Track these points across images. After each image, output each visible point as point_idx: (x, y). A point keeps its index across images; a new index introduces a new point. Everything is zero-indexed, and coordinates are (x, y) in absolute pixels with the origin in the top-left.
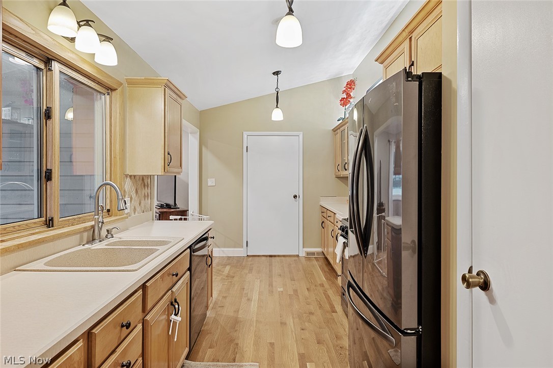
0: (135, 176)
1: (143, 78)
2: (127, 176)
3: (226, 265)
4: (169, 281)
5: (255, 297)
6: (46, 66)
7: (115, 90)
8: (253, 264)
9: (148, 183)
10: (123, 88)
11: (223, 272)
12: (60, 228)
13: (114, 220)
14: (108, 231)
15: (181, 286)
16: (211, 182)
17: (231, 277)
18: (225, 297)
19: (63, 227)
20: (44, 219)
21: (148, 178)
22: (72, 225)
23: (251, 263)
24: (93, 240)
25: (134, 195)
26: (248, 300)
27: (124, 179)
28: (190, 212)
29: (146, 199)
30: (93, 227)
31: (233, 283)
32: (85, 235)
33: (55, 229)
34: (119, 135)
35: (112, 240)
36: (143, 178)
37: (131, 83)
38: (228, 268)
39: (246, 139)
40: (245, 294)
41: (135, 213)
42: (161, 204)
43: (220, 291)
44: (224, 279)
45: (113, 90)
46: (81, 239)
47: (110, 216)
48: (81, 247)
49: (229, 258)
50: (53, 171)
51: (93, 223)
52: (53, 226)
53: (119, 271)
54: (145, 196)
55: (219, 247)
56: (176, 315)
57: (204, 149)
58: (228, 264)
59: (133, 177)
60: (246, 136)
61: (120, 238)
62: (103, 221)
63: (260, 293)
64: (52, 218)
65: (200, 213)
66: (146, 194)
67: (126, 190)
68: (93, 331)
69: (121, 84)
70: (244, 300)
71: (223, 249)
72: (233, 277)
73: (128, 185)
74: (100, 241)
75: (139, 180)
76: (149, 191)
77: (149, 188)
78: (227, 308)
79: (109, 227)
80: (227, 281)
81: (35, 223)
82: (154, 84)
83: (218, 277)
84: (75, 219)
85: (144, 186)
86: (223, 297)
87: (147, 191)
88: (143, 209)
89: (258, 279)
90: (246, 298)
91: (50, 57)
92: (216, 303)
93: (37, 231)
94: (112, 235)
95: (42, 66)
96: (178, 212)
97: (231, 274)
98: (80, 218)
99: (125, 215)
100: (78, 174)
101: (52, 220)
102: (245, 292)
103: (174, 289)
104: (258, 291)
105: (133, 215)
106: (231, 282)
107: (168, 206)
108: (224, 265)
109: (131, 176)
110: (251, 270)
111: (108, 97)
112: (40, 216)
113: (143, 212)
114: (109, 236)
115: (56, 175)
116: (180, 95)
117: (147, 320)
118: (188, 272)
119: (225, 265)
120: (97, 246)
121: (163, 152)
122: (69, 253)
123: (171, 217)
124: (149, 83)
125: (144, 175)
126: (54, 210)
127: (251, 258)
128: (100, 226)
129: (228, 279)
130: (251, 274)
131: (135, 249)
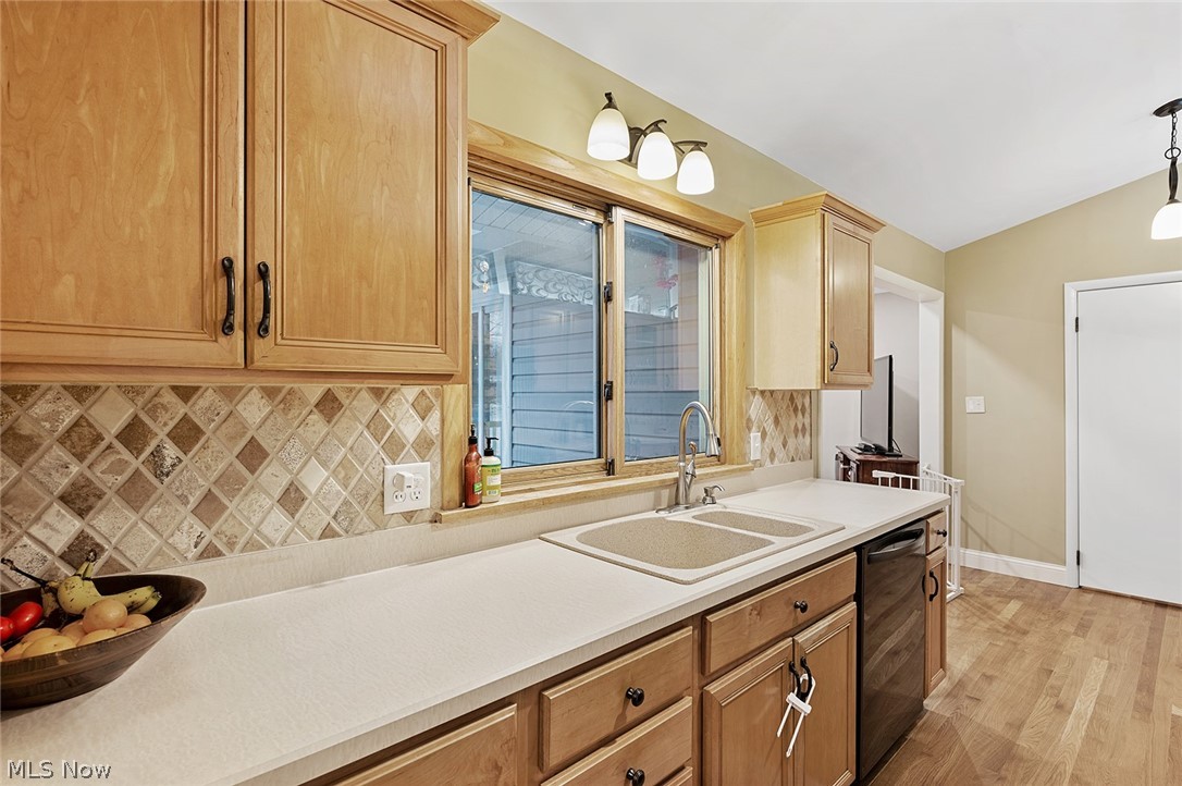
0: (772, 392)
1: (781, 204)
2: (754, 392)
3: (1012, 598)
4: (781, 619)
5: (1084, 705)
6: (605, 219)
7: (731, 236)
8: (1094, 614)
9: (803, 405)
10: (744, 230)
11: (999, 613)
12: (625, 478)
13: (723, 472)
14: (706, 491)
15: (826, 634)
16: (973, 404)
17: (1018, 631)
18: (989, 678)
19: (630, 477)
20: (602, 460)
21: (804, 396)
22: (647, 474)
23: (1089, 608)
24: (677, 504)
25: (770, 426)
26: (1059, 706)
27: (747, 396)
28: (922, 467)
29: (800, 435)
30: (676, 481)
31: (1019, 647)
32: (666, 494)
33: (617, 479)
34: (737, 318)
35: (709, 508)
36: (792, 395)
37: (761, 219)
38: (1013, 607)
39: (1074, 301)
40: (1052, 687)
41: (772, 461)
42: (866, 446)
43: (980, 659)
44: (998, 632)
45: (726, 238)
46: (658, 499)
47: (722, 464)
48: (653, 514)
49: (1023, 582)
50: (614, 384)
51: (676, 475)
52: (613, 474)
53: (661, 577)
54: (796, 430)
55: (994, 552)
56: (802, 697)
57: (955, 333)
58: (1017, 598)
59: (768, 394)
60: (1074, 294)
61: (725, 507)
62: (694, 472)
63: (1102, 701)
64: (613, 460)
65: (948, 471)
66: (800, 427)
67: (753, 417)
68: (546, 693)
69: (741, 224)
70: (1044, 703)
71: (1006, 558)
72: (1025, 633)
73: (757, 408)
74: (687, 508)
75: (782, 399)
76: (807, 421)
77: (807, 415)
78: (990, 709)
79: (709, 485)
80: (1006, 638)
81: (587, 466)
82: (801, 210)
83: (982, 623)
84: (652, 465)
85: (796, 410)
86: (984, 675)
87: (800, 420)
88: (792, 453)
89: (1103, 658)
90: (1054, 701)
91: (610, 202)
92: (960, 685)
93: (590, 478)
94: (713, 498)
95: (600, 220)
96: (897, 463)
97: (1020, 623)
98: (662, 463)
99: (750, 464)
100: (684, 389)
101: (612, 463)
102: (1052, 681)
103: (800, 638)
104: (1096, 693)
105: (768, 464)
106: (1015, 644)
107: (879, 450)
108: (1005, 596)
109: (763, 393)
110: (1083, 628)
111: (716, 252)
112: (599, 457)
113: (793, 460)
114: (709, 500)
115: (618, 391)
116: (868, 224)
117: (708, 692)
118: (853, 605)
119: (1008, 597)
120: (681, 516)
121: (819, 344)
122: (629, 522)
123: (876, 474)
124: (793, 210)
125: (796, 391)
126: (616, 447)
127: (1089, 597)
128: (688, 481)
129: (1009, 635)
130: (1079, 641)
131: (734, 533)
